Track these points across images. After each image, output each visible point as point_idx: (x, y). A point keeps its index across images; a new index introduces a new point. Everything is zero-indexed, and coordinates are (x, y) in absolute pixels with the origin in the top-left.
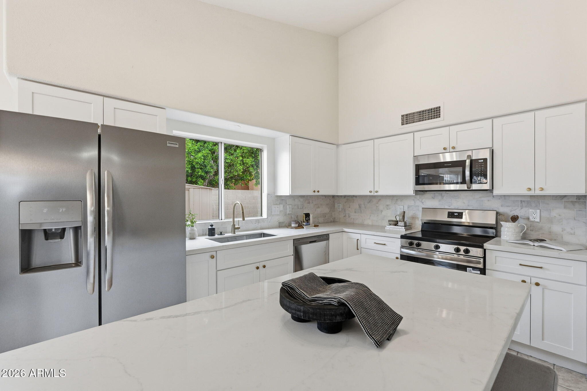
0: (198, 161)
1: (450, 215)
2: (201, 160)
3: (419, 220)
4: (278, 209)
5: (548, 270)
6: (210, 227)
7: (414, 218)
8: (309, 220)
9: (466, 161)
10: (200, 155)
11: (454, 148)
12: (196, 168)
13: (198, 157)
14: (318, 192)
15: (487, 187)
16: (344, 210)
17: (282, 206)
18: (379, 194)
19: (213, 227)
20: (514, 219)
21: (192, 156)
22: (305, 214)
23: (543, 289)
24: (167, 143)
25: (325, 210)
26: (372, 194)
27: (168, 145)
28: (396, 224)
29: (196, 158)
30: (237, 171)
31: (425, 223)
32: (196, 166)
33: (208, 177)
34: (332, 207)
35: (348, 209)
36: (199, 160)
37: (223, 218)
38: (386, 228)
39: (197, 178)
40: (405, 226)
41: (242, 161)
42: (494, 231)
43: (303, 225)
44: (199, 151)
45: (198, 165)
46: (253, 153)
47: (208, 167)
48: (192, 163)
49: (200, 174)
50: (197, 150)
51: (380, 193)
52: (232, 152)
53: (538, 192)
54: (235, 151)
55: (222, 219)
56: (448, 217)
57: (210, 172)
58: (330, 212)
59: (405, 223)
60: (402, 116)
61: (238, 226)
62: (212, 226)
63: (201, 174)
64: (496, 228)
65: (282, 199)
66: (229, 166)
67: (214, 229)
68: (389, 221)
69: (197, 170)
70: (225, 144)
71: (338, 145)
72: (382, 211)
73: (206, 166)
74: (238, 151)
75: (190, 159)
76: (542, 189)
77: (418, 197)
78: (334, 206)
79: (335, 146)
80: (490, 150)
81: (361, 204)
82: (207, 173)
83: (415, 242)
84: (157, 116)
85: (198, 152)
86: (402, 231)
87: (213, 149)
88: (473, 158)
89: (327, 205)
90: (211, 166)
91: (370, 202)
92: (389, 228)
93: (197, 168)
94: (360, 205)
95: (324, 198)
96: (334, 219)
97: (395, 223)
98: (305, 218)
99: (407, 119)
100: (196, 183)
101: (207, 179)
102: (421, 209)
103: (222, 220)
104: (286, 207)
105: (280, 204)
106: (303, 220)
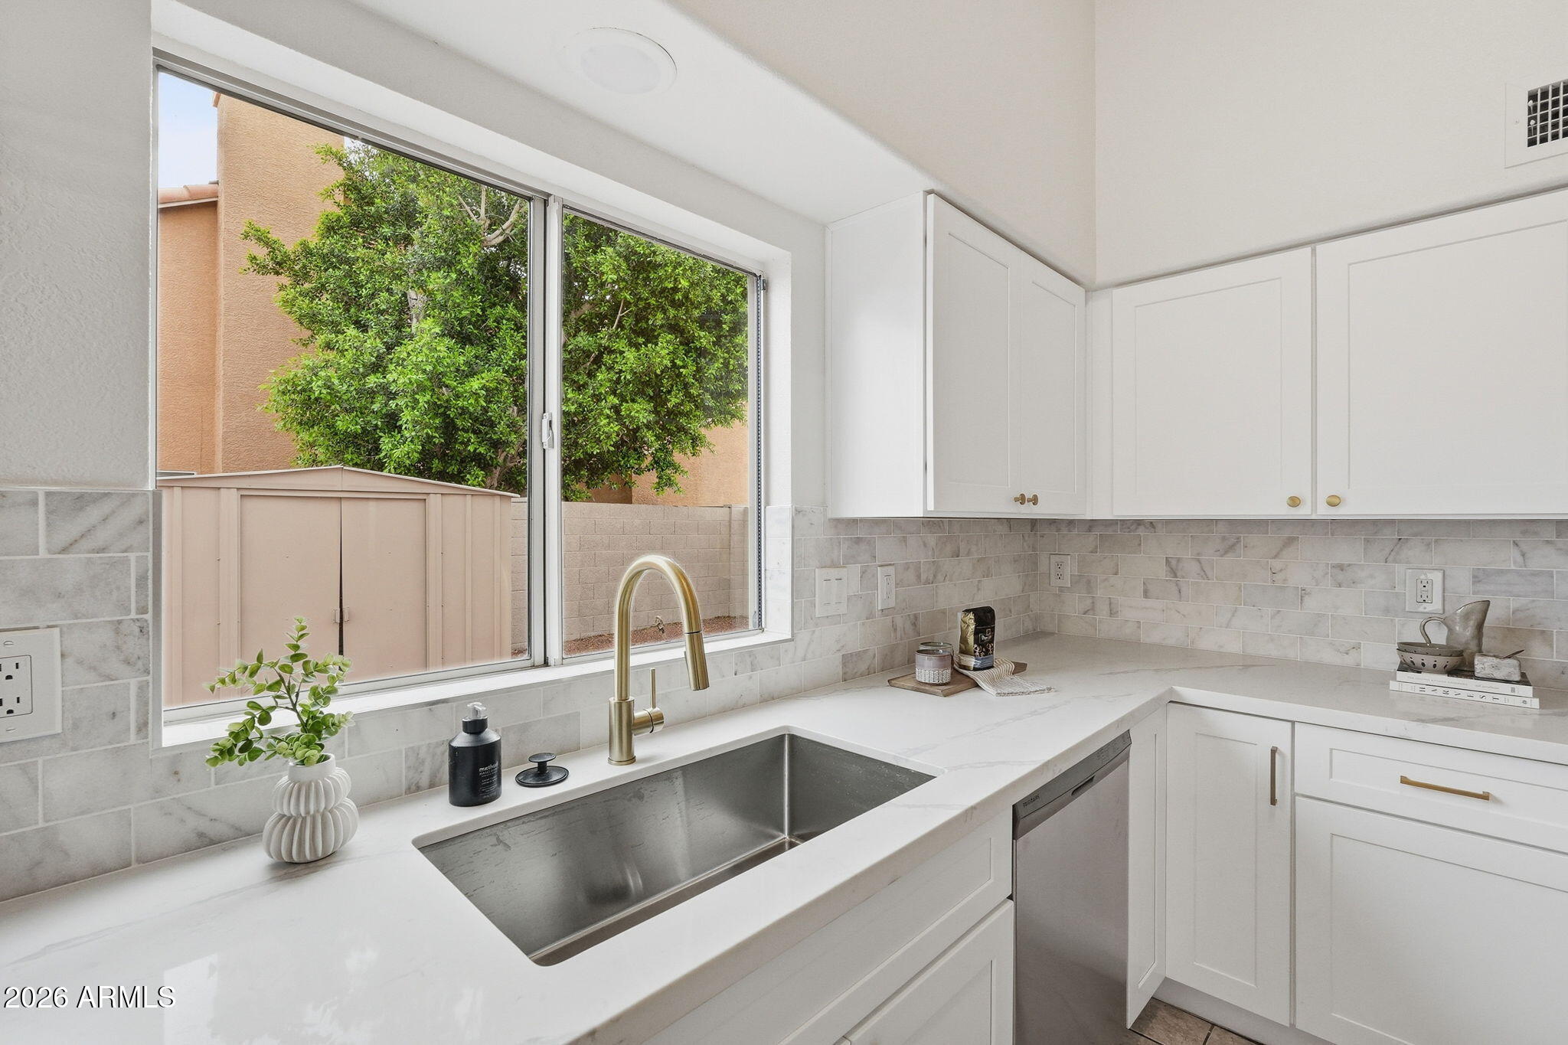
0: (465, 403)
2: (476, 400)
4: (840, 587)
6: (463, 740)
8: (993, 640)
10: (475, 384)
12: (458, 429)
13: (466, 391)
14: (1034, 502)
16: (1085, 582)
17: (854, 572)
21: (447, 386)
22: (974, 611)
26: (1303, 512)
28: (1457, 663)
29: (457, 396)
30: (598, 441)
32: (459, 422)
33: (501, 460)
35: (1106, 580)
36: (472, 401)
37: (555, 652)
38: (1393, 685)
39: (462, 461)
41: (616, 409)
44: (472, 374)
45: (464, 418)
46: (647, 384)
47: (501, 427)
48: (444, 413)
49: (471, 448)
50: (464, 371)
52: (582, 379)
54: (591, 375)
55: (551, 661)
57: (507, 444)
60: (1534, 92)
61: (650, 710)
62: (476, 727)
63: (476, 449)
65: (855, 536)
66: (573, 424)
67: (490, 752)
68: (1399, 649)
69: (462, 436)
71: (1090, 290)
72: (1303, 594)
73: (492, 425)
74: (600, 376)
75: (438, 398)
78: (1034, 563)
81: (1179, 560)
82: (497, 445)
85: (467, 376)
87: (516, 369)
89: (1015, 561)
90: (511, 423)
92: (1413, 683)
93: (463, 430)
94: (1174, 563)
95: (1002, 529)
97: (1452, 661)
98: (976, 633)
100: (459, 478)
101: (496, 468)
103: (545, 667)
104: (875, 576)
105: (850, 560)
106: (964, 640)
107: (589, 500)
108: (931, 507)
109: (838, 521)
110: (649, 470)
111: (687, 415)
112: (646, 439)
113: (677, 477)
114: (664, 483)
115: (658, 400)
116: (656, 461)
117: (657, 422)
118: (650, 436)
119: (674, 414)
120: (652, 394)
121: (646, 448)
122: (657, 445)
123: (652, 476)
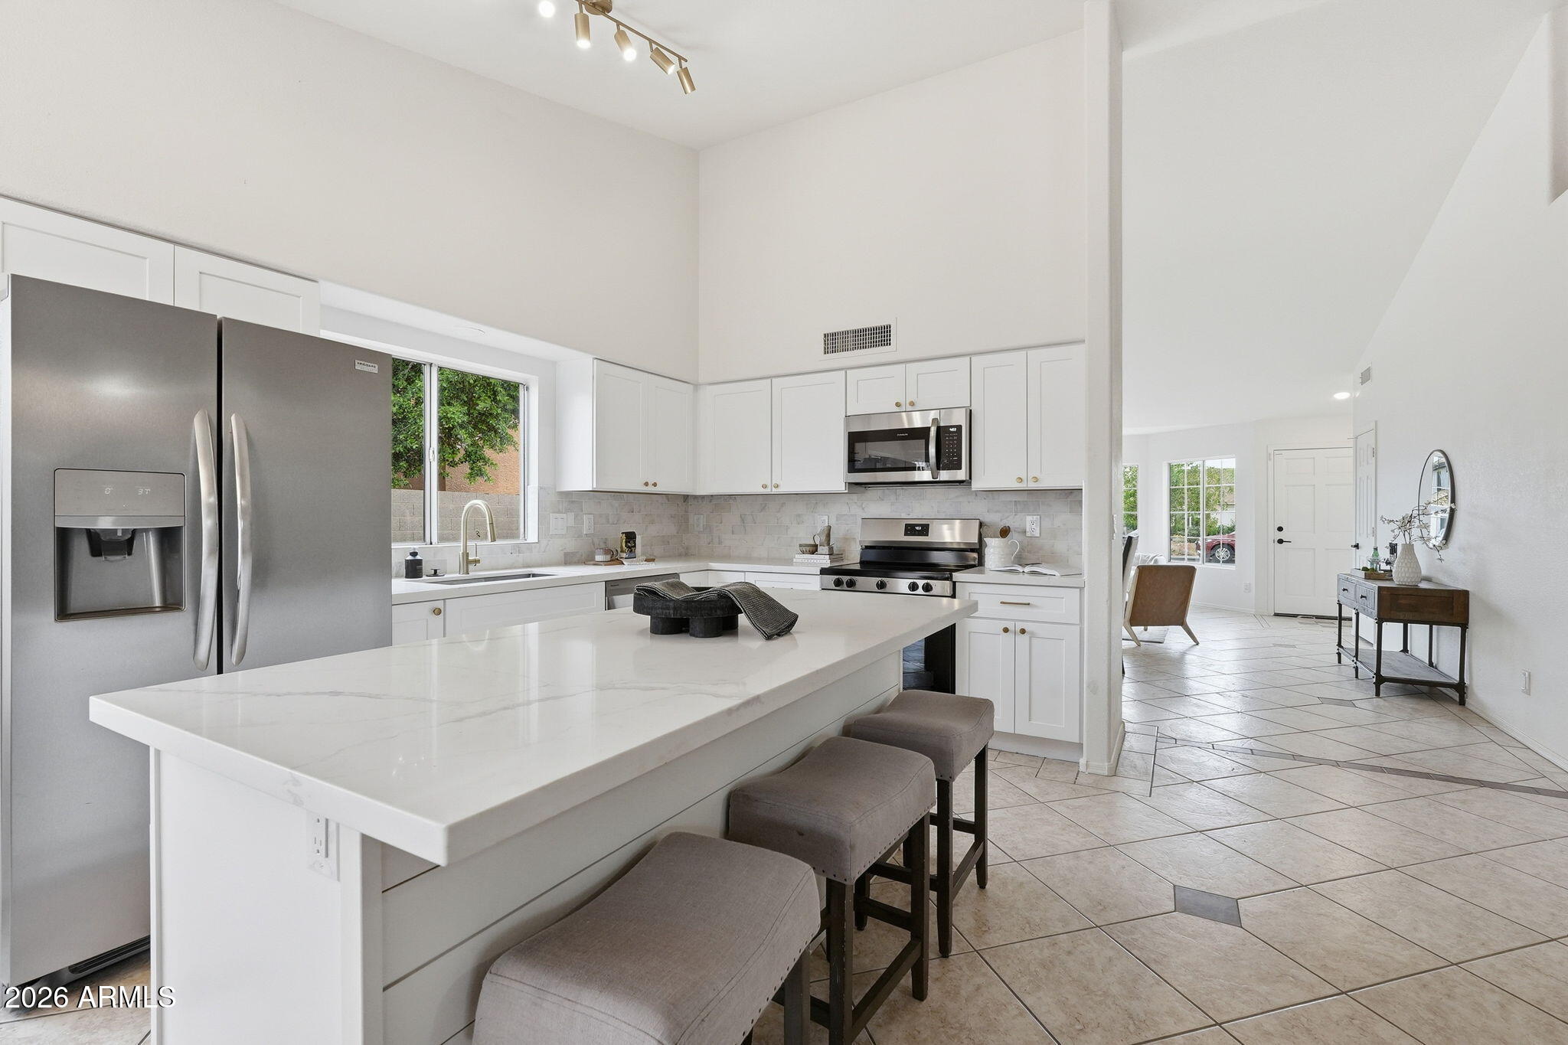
1: (909, 530)
3: (856, 542)
4: (561, 522)
5: (1036, 606)
6: (410, 558)
7: (847, 539)
8: (635, 546)
9: (929, 428)
11: (912, 404)
14: (655, 485)
15: (961, 475)
16: (710, 528)
17: (571, 516)
18: (782, 490)
19: (418, 557)
20: (1005, 532)
22: (625, 533)
23: (1030, 637)
24: (356, 363)
25: (669, 528)
26: (767, 491)
27: (358, 367)
28: (813, 550)
31: (867, 547)
34: (683, 523)
35: (717, 526)
37: (435, 539)
38: (795, 560)
40: (831, 554)
42: (975, 555)
43: (622, 558)
46: (462, 390)
51: (784, 489)
53: (1032, 485)
55: (434, 542)
56: (906, 534)
58: (678, 533)
59: (831, 549)
60: (825, 335)
61: (475, 558)
62: (414, 554)
64: (979, 549)
65: (573, 500)
67: (420, 562)
68: (801, 546)
70: (440, 368)
71: (696, 386)
72: (788, 528)
76: (1036, 479)
77: (855, 497)
78: (687, 520)
79: (692, 386)
80: (966, 410)
81: (745, 514)
83: (845, 578)
84: (299, 297)
86: (826, 562)
88: (942, 424)
89: (672, 517)
91: (763, 509)
92: (800, 558)
94: (743, 516)
95: (665, 501)
96: (687, 548)
97: (811, 549)
98: (626, 542)
99: (834, 342)
102: (859, 521)
103: (431, 544)
104: (582, 519)
105: (567, 511)
106: (622, 547)
107: (406, 487)
108: (595, 486)
109: (562, 494)
110: (462, 463)
111: (497, 417)
112: (459, 436)
113: (487, 469)
114: (476, 473)
115: (470, 403)
116: (468, 455)
117: (469, 422)
118: (462, 434)
119: (485, 416)
120: (466, 399)
121: (459, 443)
122: (469, 441)
123: (466, 468)
